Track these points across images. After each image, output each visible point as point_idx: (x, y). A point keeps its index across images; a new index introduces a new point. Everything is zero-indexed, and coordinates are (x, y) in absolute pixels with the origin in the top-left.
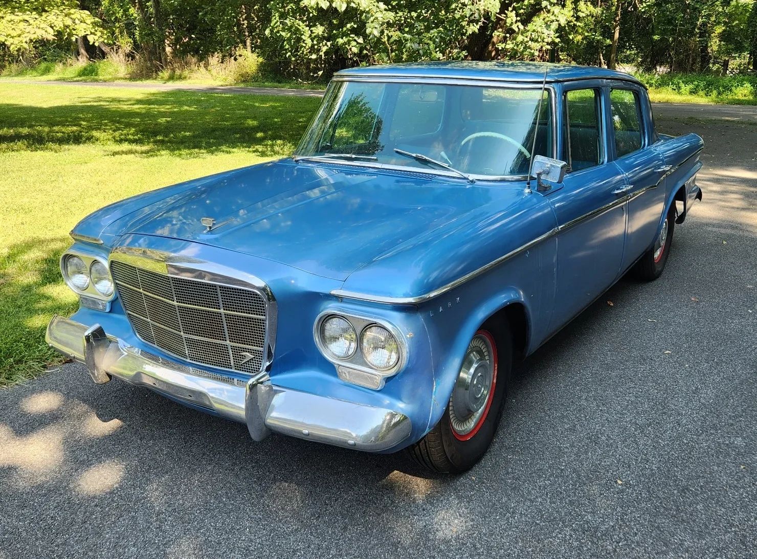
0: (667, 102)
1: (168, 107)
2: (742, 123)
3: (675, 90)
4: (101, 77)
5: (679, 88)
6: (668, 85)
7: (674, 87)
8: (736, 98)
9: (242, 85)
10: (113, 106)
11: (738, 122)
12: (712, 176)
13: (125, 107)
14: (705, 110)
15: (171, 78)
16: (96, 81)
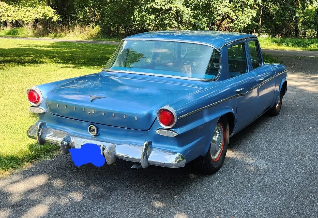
0: (283, 50)
1: (65, 49)
2: (316, 58)
3: (286, 44)
4: (19, 35)
5: (288, 44)
6: (283, 42)
7: (285, 43)
8: (311, 48)
9: (92, 40)
10: (39, 48)
11: (314, 58)
12: (310, 77)
13: (45, 49)
14: (300, 53)
15: (55, 36)
16: (18, 37)
